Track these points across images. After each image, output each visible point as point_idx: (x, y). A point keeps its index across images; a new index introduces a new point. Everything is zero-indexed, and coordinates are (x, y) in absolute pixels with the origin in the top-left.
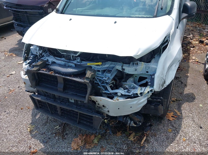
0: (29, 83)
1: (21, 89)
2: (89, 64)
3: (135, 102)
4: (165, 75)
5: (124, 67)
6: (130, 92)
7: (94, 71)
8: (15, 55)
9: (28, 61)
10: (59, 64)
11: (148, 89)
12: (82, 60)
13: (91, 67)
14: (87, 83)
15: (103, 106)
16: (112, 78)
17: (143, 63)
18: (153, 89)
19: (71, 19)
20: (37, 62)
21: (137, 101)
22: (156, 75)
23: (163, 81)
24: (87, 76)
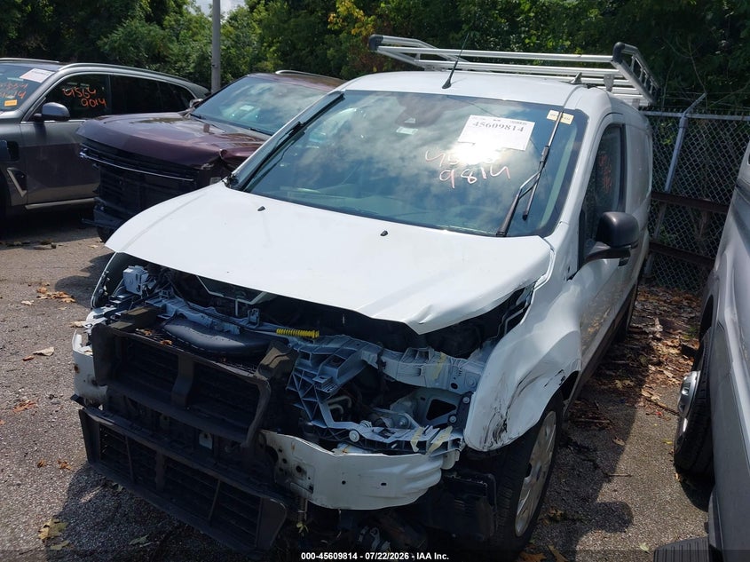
0: (90, 371)
1: (59, 403)
2: (281, 332)
3: (397, 470)
4: (507, 404)
5: (384, 359)
6: (388, 434)
7: (293, 354)
8: (68, 300)
9: (106, 310)
10: (195, 322)
11: (447, 436)
12: (263, 319)
13: (286, 341)
14: (260, 380)
15: (299, 469)
16: (341, 381)
17: (443, 354)
18: (461, 438)
19: (263, 209)
20: (133, 307)
21: (406, 466)
22: (476, 397)
23: (498, 419)
24: (265, 361)
